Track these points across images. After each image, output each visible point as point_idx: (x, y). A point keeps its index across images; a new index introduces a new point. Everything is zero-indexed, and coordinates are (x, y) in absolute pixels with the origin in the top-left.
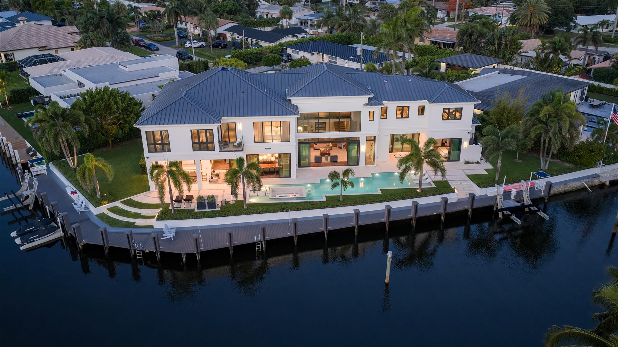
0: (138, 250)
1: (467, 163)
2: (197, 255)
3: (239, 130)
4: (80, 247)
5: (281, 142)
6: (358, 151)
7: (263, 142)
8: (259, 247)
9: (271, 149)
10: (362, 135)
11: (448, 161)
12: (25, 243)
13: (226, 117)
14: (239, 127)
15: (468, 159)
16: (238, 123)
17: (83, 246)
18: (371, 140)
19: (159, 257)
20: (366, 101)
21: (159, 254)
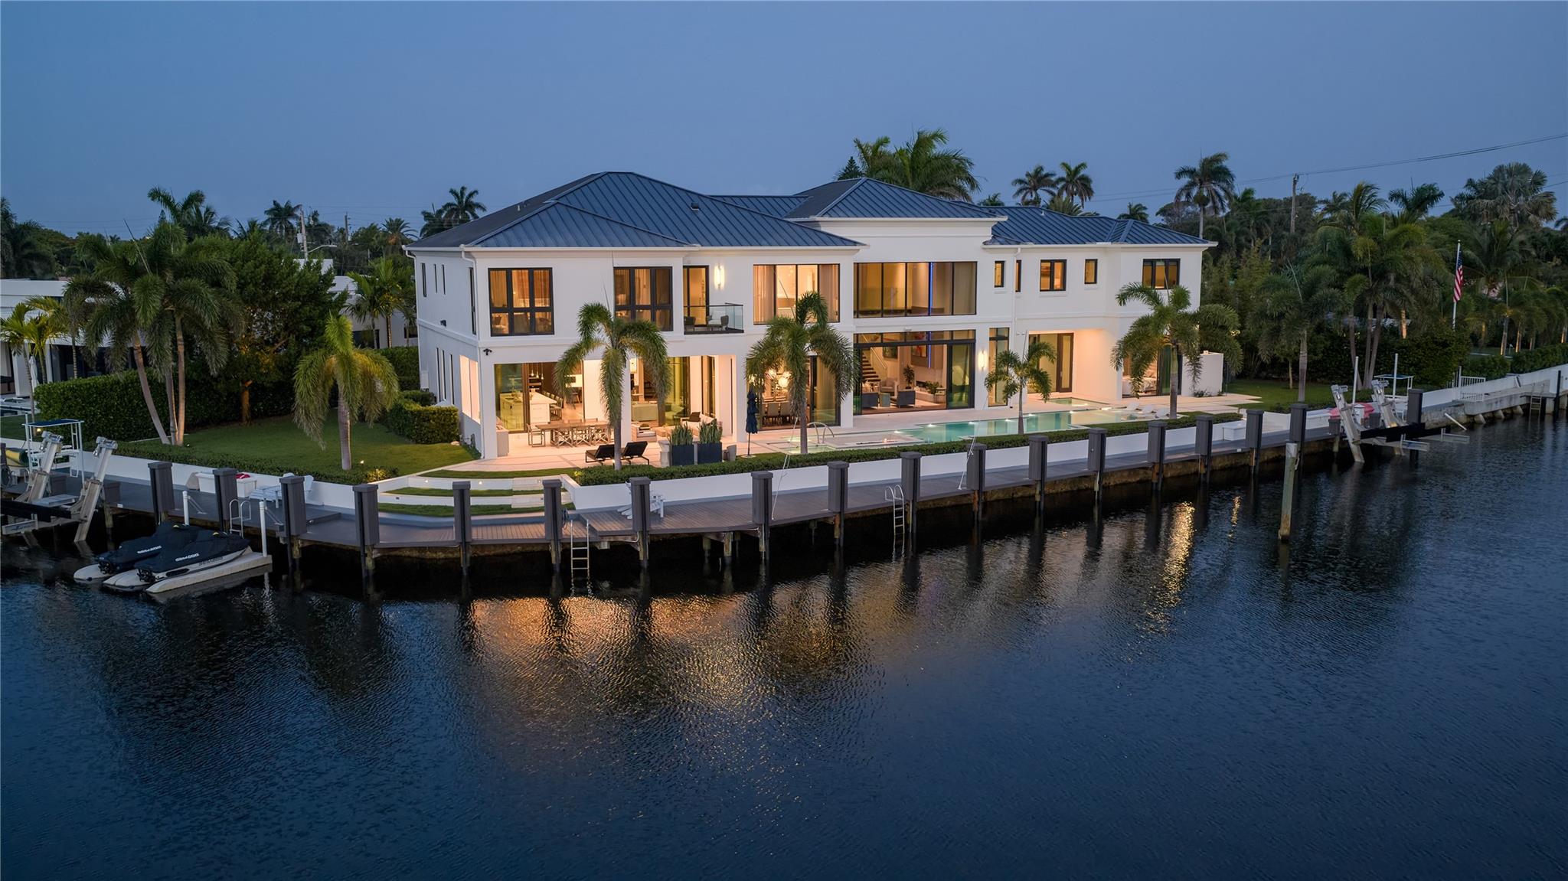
0: (575, 545)
1: (1200, 395)
2: (754, 535)
3: (717, 286)
6: (971, 368)
8: (900, 522)
10: (980, 323)
11: (1157, 395)
14: (718, 277)
16: (716, 268)
18: (999, 336)
19: (647, 554)
20: (988, 234)
21: (646, 547)
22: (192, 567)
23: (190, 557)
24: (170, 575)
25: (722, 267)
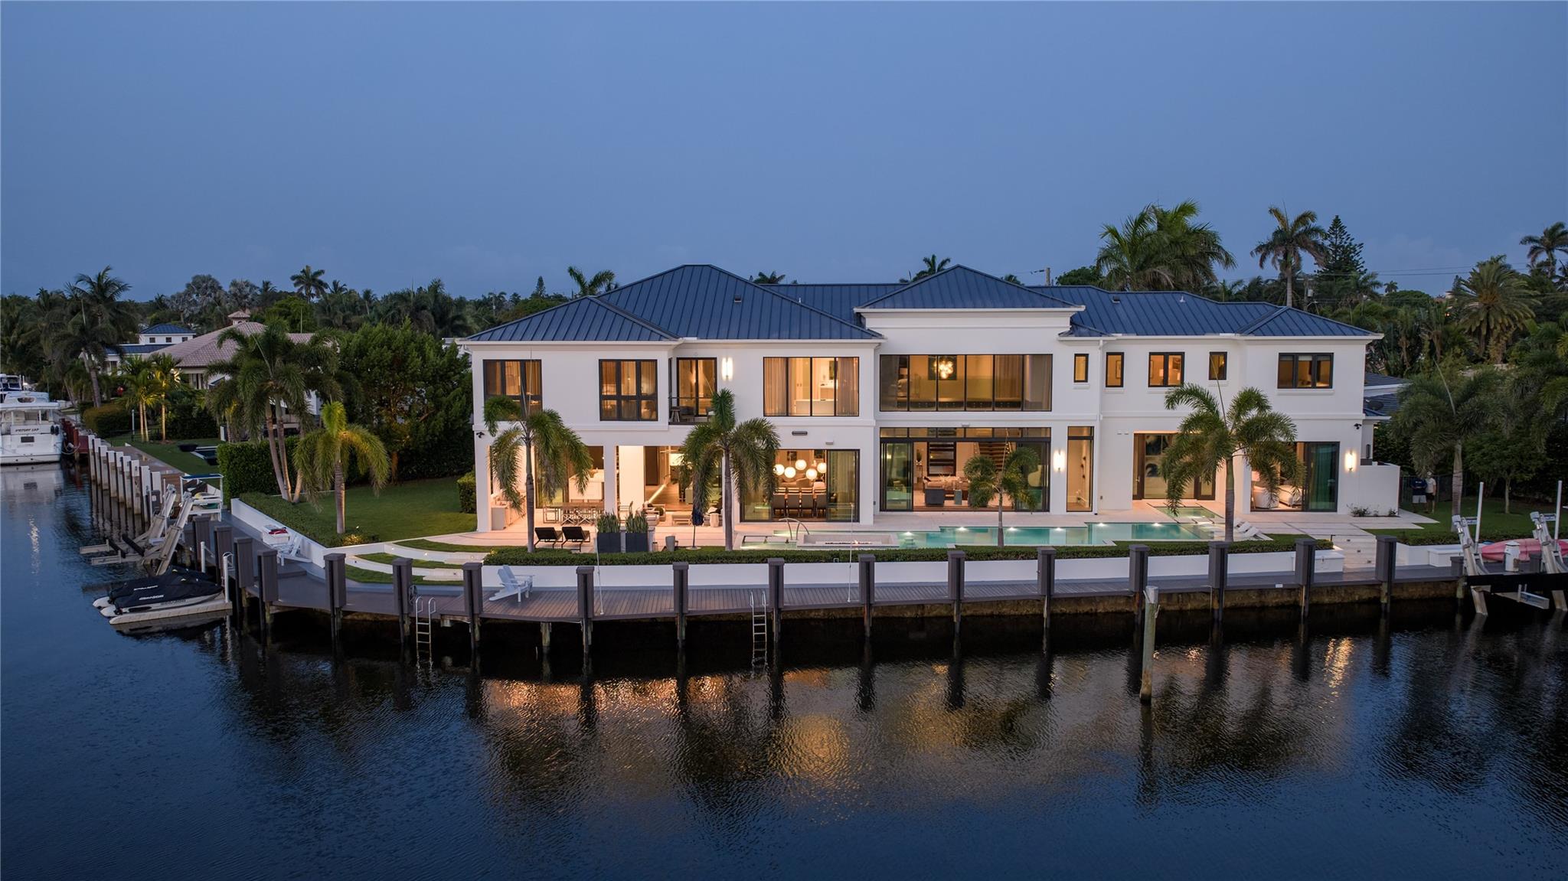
0: (420, 620)
1: (1361, 514)
2: (584, 629)
3: (724, 378)
4: (268, 618)
5: (835, 416)
6: (1046, 475)
7: (787, 416)
8: (761, 629)
9: (806, 433)
10: (1057, 420)
11: (1302, 511)
12: (124, 610)
13: (694, 339)
14: (727, 369)
15: (1361, 505)
16: (724, 360)
17: (275, 616)
18: (1081, 437)
19: (477, 635)
20: (1065, 324)
21: (477, 629)
22: (154, 606)
23: (154, 597)
24: (132, 611)
25: (730, 360)
